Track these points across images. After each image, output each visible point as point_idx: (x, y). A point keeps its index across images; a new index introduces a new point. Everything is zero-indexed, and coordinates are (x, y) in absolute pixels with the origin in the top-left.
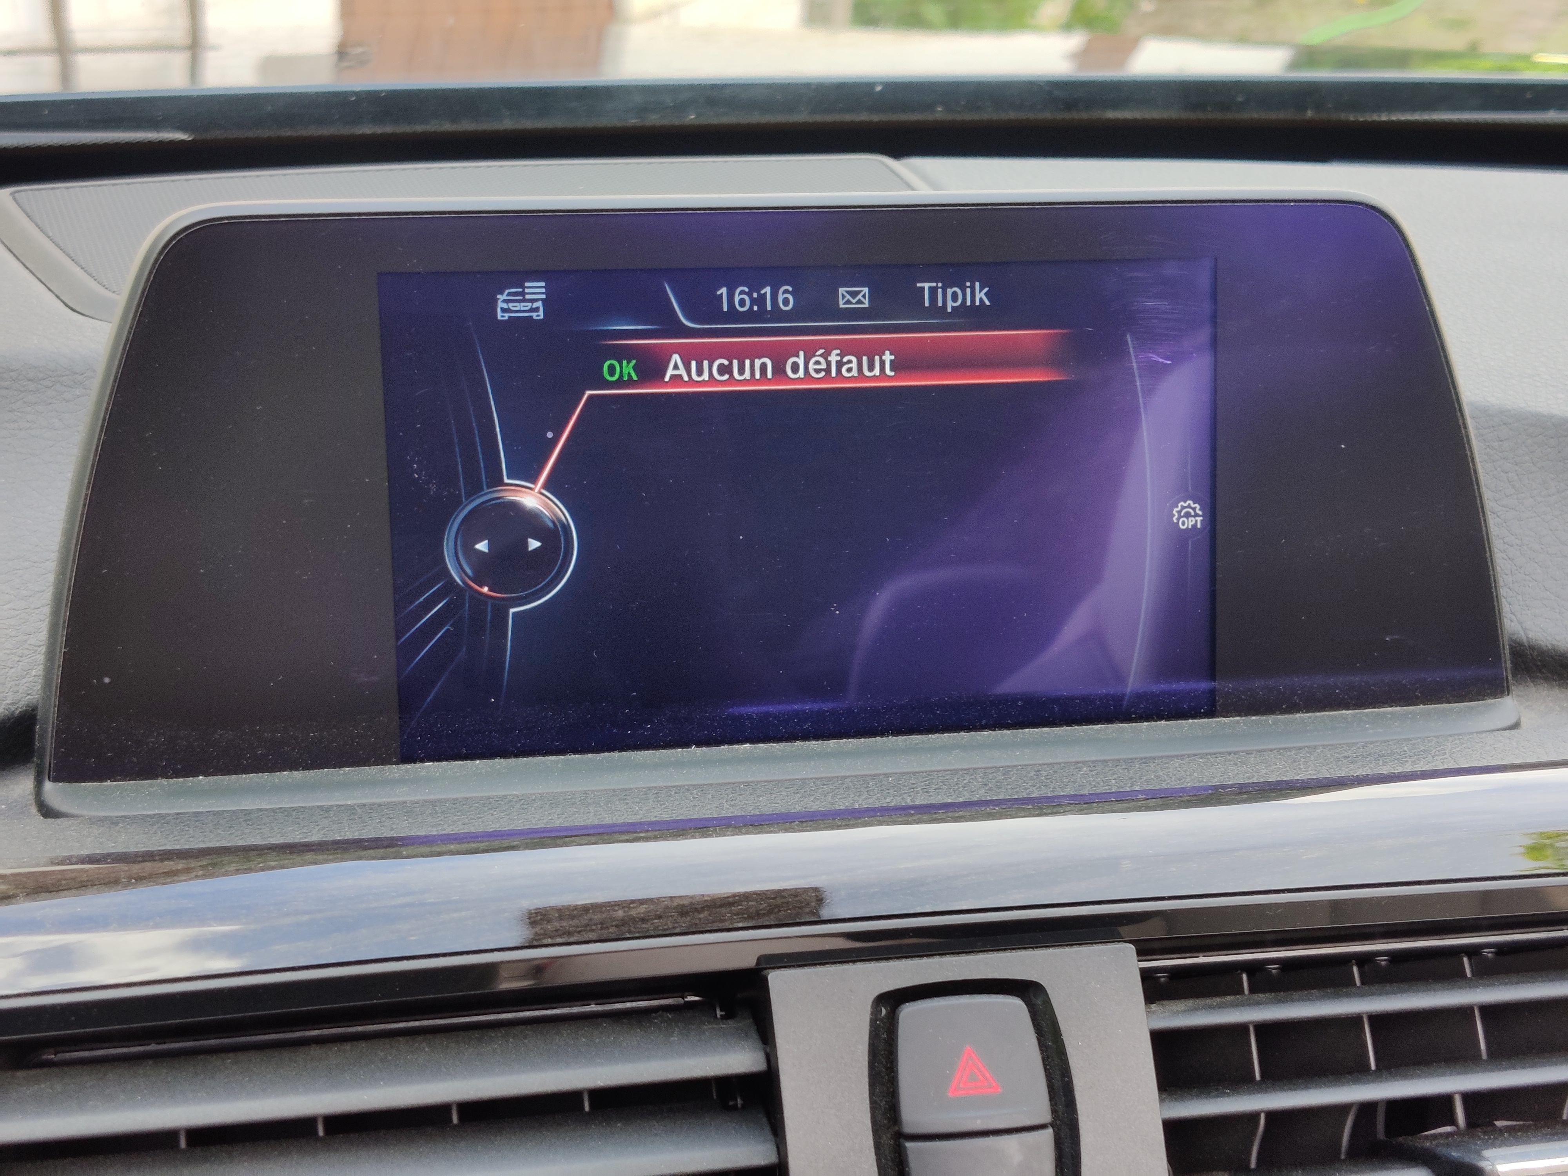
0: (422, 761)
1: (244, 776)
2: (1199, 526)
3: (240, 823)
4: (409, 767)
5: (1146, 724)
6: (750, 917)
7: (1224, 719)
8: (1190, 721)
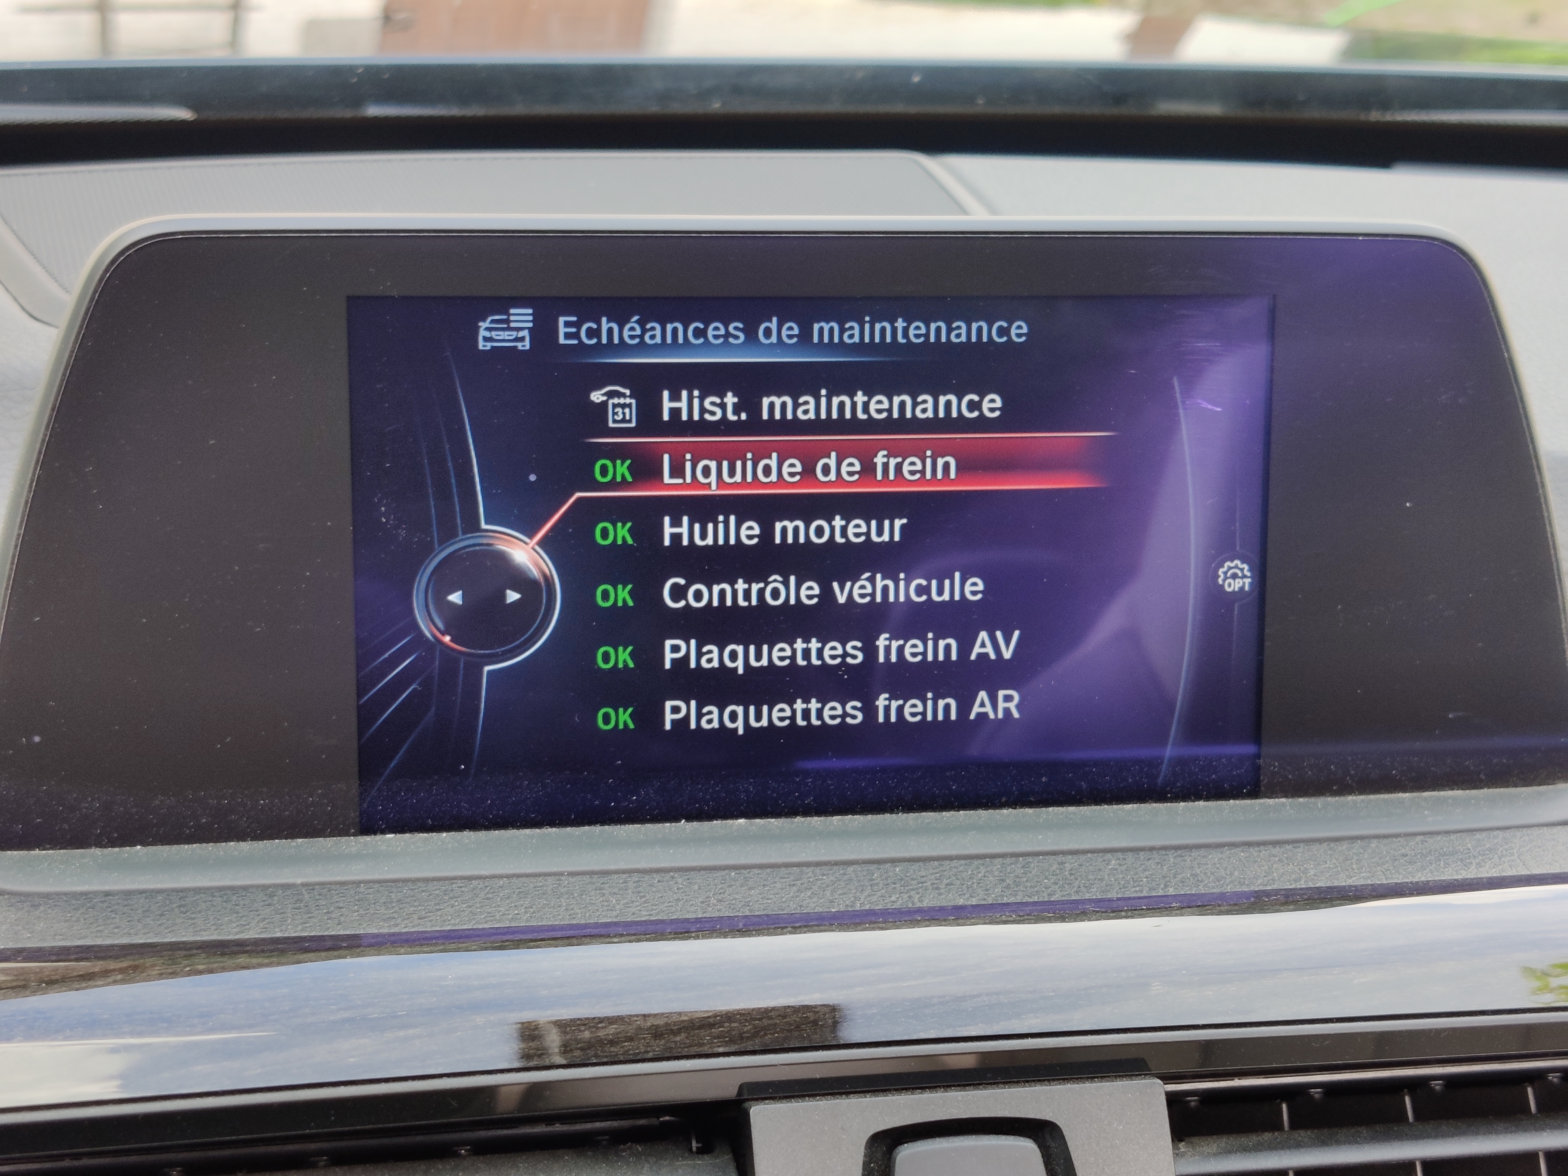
0: (383, 832)
1: (186, 846)
2: (1247, 588)
3: (173, 910)
4: (368, 839)
5: (1182, 804)
6: (732, 1041)
7: (1269, 800)
8: (1231, 801)
